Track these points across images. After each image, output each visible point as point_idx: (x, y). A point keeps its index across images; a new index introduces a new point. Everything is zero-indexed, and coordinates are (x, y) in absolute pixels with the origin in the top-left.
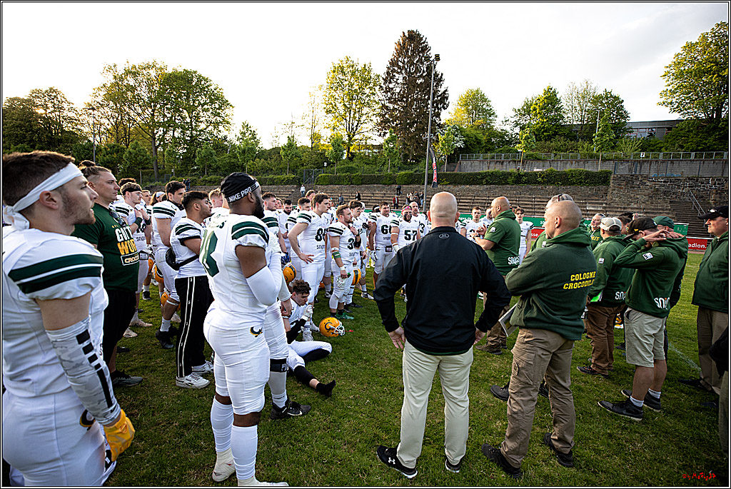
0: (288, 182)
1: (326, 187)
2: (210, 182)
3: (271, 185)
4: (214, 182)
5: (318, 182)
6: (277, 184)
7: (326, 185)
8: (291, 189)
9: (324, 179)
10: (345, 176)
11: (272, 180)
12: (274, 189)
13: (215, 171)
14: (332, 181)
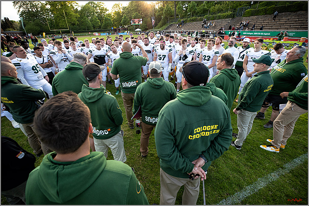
0: (228, 17)
1: (248, 18)
2: (192, 20)
3: (218, 19)
4: (194, 20)
5: (245, 15)
6: (222, 18)
7: (249, 16)
8: (228, 21)
9: (249, 13)
10: (262, 9)
11: (219, 16)
12: (220, 21)
13: (197, 14)
14: (253, 14)
